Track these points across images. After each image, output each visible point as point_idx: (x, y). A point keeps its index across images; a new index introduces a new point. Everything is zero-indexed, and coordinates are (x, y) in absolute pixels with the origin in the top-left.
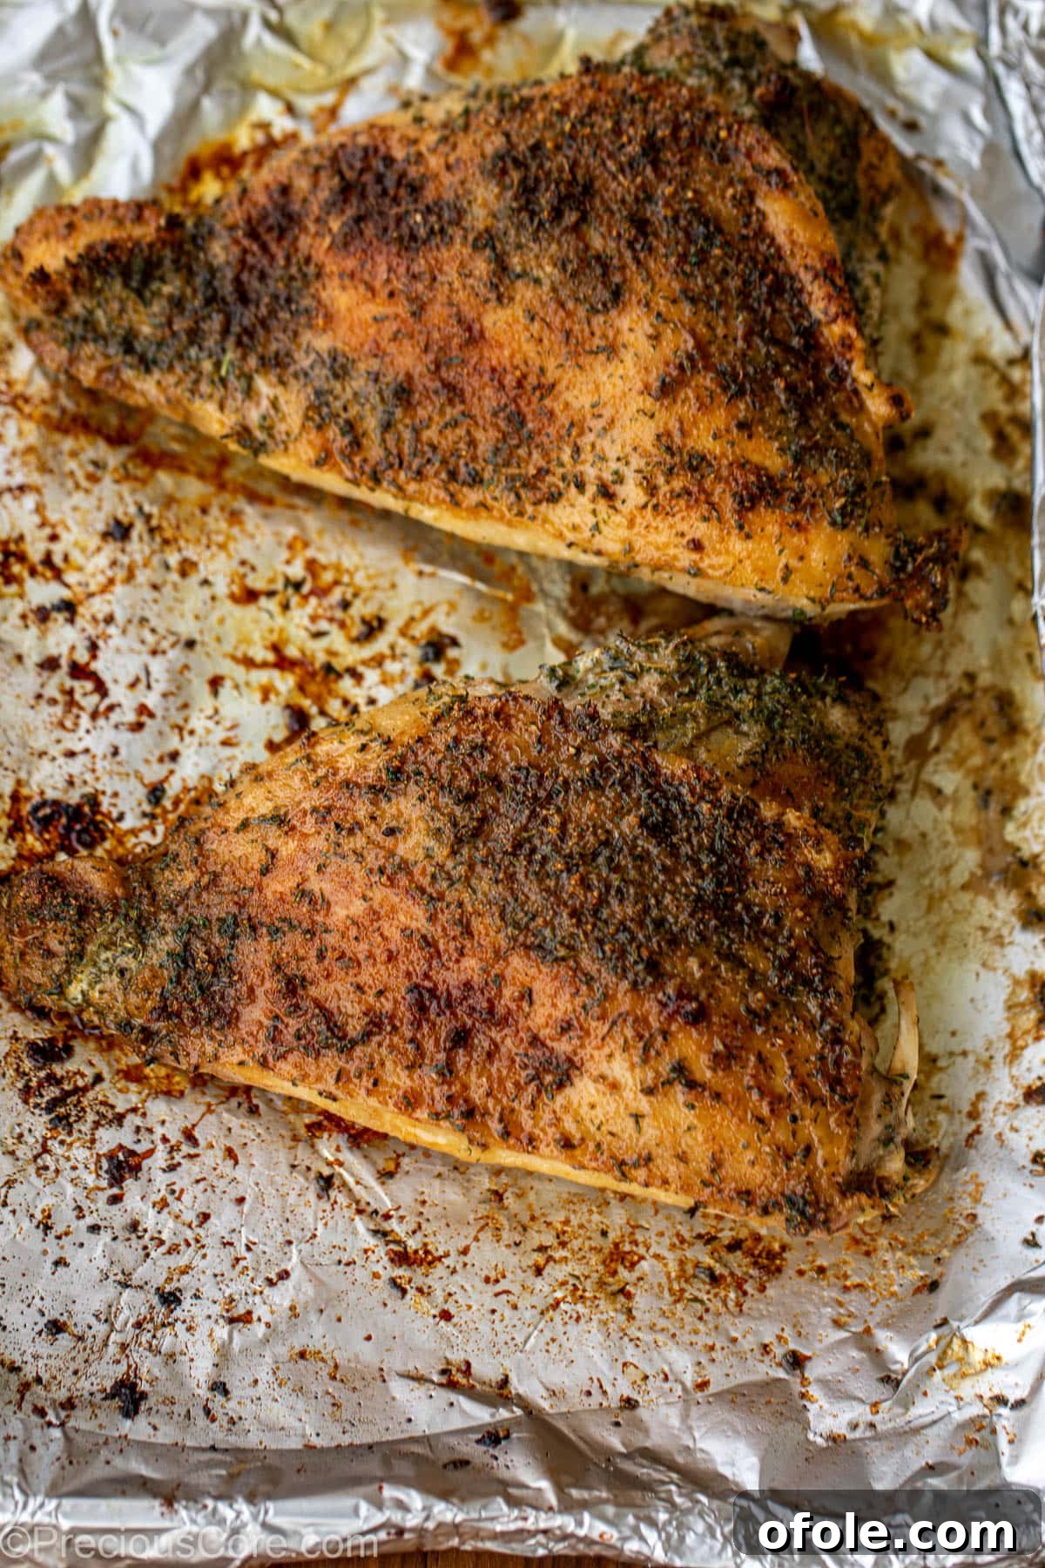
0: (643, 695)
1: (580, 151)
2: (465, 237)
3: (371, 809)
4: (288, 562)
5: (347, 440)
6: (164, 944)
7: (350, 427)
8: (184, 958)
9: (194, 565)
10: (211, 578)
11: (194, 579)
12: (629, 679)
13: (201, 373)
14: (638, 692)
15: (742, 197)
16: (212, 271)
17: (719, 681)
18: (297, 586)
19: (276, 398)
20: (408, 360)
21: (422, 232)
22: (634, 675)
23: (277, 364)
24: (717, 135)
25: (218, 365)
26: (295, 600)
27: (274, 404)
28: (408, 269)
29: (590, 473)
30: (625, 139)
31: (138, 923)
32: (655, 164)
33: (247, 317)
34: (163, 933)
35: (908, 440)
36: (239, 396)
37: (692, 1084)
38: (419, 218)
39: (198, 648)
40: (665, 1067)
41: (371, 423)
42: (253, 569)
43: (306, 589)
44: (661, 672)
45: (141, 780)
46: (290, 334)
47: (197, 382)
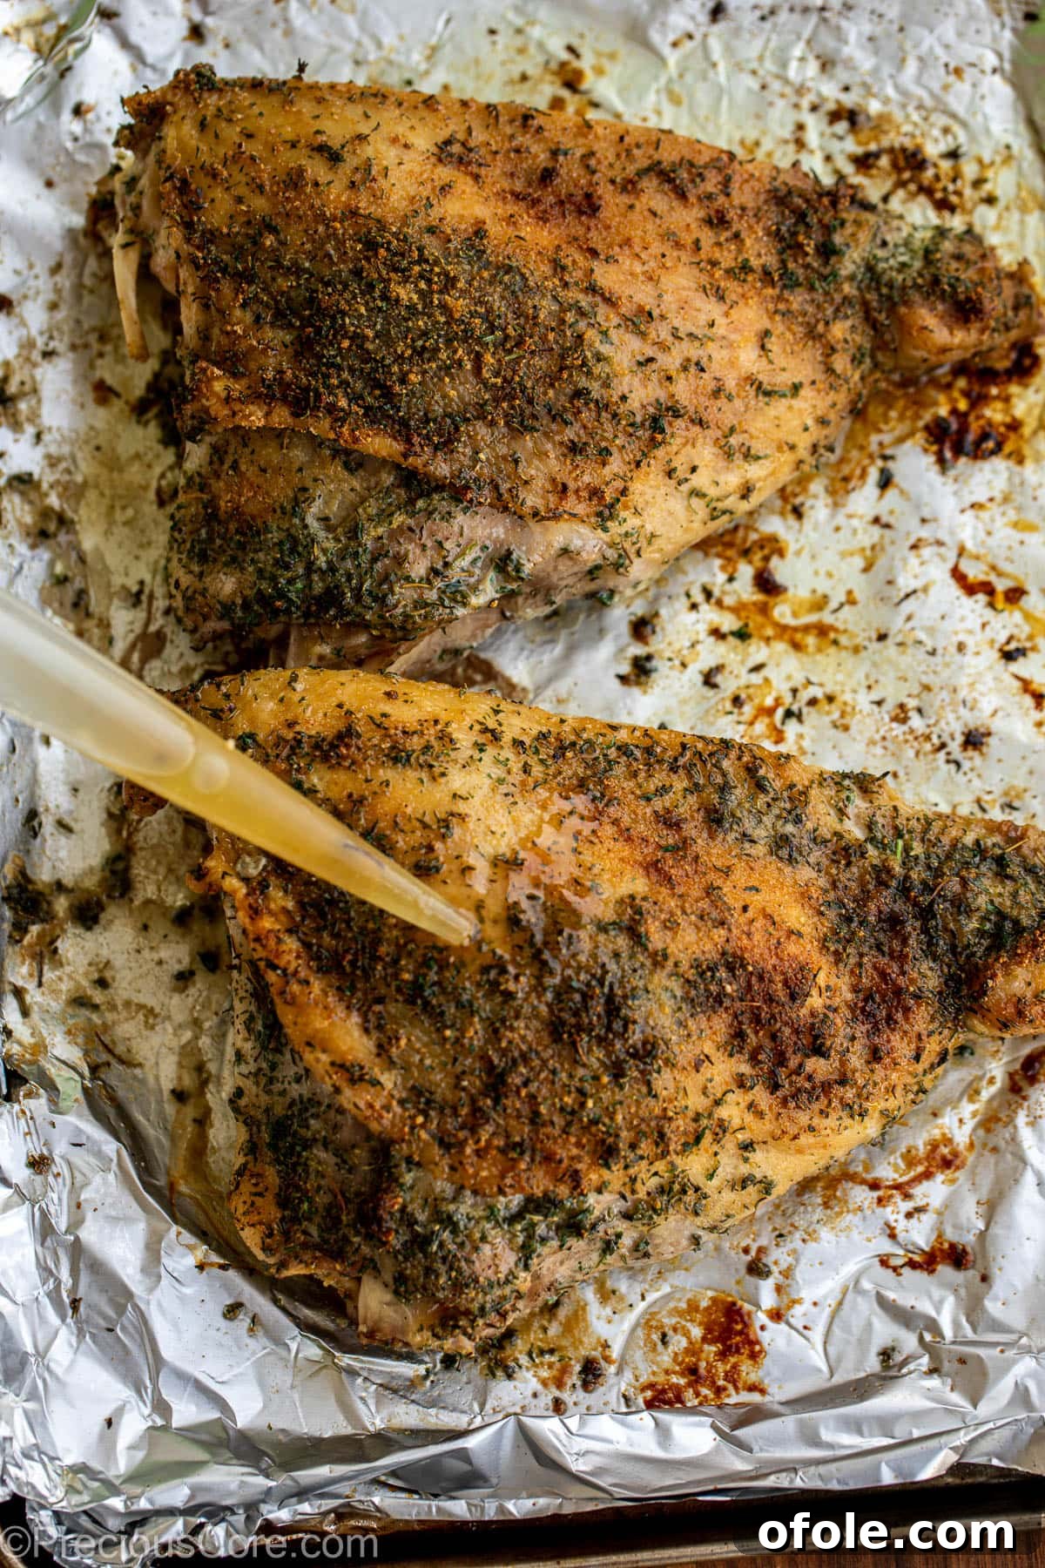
0: (424, 547)
1: (571, 1076)
2: (676, 965)
3: (672, 389)
4: (801, 736)
5: (762, 772)
6: (849, 265)
7: (760, 786)
8: (828, 251)
9: (895, 719)
10: (875, 707)
11: (890, 705)
12: (439, 566)
13: (923, 840)
14: (429, 552)
15: (390, 1043)
16: (930, 952)
17: (349, 577)
18: (789, 714)
19: (841, 821)
20: (714, 851)
21: (722, 973)
22: (436, 573)
23: (845, 852)
24: (426, 1116)
25: (907, 849)
26: (788, 699)
27: (841, 813)
28: (730, 930)
29: (508, 753)
30: (523, 1093)
31: (878, 283)
32: (490, 1067)
33: (885, 900)
34: (852, 278)
35: (199, 967)
36: (880, 820)
37: (322, 149)
38: (729, 989)
39: (874, 636)
40: (351, 162)
41: (739, 793)
42: (835, 726)
43: (780, 712)
44: (408, 579)
45: (902, 492)
46: (840, 886)
47: (926, 831)
